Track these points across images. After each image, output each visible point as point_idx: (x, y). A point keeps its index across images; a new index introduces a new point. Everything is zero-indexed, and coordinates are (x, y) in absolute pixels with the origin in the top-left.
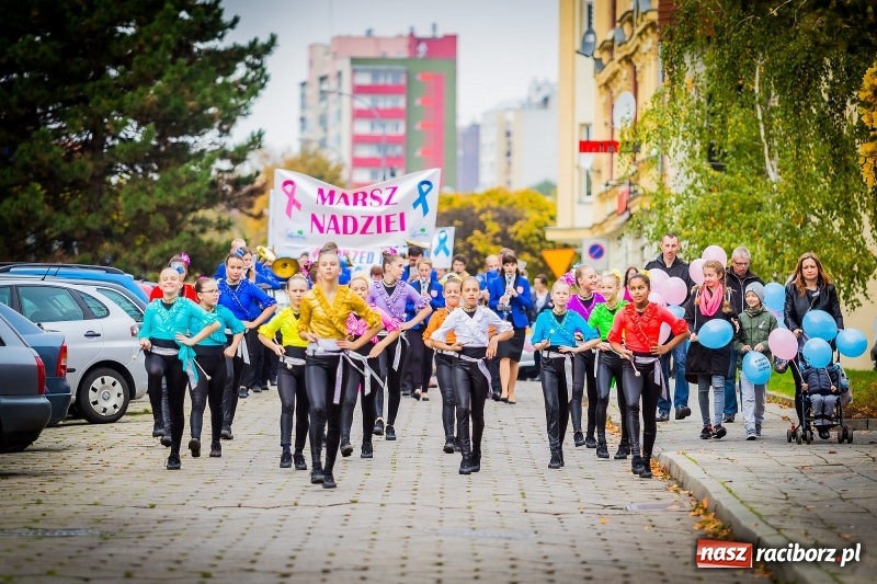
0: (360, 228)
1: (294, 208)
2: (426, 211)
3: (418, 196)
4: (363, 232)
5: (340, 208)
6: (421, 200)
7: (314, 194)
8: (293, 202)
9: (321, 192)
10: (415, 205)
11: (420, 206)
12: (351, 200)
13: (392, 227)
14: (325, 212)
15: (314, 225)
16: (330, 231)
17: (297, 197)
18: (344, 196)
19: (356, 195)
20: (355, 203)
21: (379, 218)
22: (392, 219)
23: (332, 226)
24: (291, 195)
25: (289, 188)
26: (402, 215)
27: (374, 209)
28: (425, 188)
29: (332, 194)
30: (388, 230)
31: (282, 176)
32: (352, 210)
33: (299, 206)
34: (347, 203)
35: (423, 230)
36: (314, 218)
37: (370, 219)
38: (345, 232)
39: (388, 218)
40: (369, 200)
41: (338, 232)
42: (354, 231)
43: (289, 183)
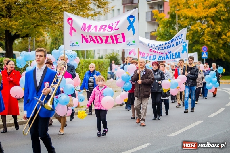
0: (104, 41)
1: (73, 31)
2: (134, 32)
4: (106, 42)
5: (93, 32)
6: (131, 26)
7: (81, 25)
8: (73, 29)
9: (85, 24)
10: (128, 29)
11: (131, 29)
12: (98, 28)
13: (119, 40)
14: (86, 34)
15: (83, 39)
16: (91, 42)
17: (73, 26)
21: (111, 37)
22: (118, 37)
23: (91, 40)
24: (71, 25)
25: (70, 21)
26: (123, 35)
28: (132, 19)
30: (117, 42)
31: (67, 15)
33: (75, 31)
34: (96, 30)
35: (134, 42)
36: (83, 36)
37: (107, 37)
38: (98, 42)
39: (116, 36)
41: (95, 42)
42: (102, 42)
43: (70, 19)
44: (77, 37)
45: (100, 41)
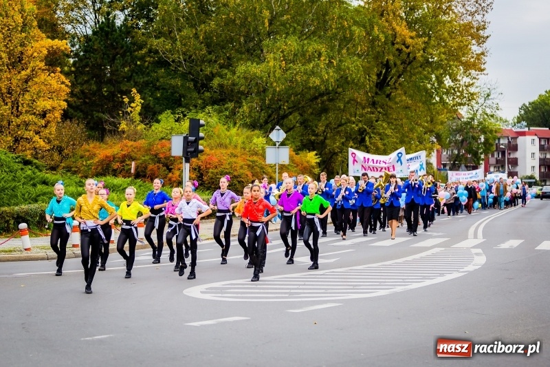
2: (401, 164)
3: (397, 158)
4: (380, 171)
5: (371, 164)
7: (362, 159)
8: (355, 161)
9: (364, 158)
10: (397, 162)
11: (399, 162)
12: (375, 162)
14: (366, 165)
15: (363, 168)
16: (368, 170)
17: (356, 159)
18: (373, 160)
19: (377, 161)
20: (377, 163)
21: (385, 168)
22: (390, 168)
24: (354, 158)
25: (354, 155)
26: (393, 166)
27: (383, 165)
28: (400, 155)
29: (368, 159)
31: (351, 150)
32: (375, 165)
33: (357, 162)
34: (373, 163)
35: (401, 171)
36: (363, 166)
37: (382, 168)
40: (382, 162)
41: (371, 171)
42: (377, 170)
43: (353, 153)
44: (358, 166)
45: (375, 169)
